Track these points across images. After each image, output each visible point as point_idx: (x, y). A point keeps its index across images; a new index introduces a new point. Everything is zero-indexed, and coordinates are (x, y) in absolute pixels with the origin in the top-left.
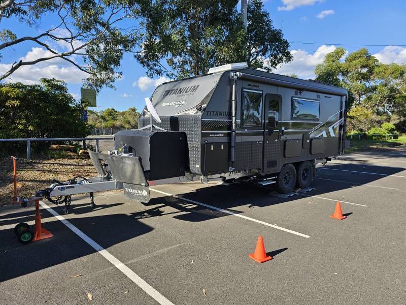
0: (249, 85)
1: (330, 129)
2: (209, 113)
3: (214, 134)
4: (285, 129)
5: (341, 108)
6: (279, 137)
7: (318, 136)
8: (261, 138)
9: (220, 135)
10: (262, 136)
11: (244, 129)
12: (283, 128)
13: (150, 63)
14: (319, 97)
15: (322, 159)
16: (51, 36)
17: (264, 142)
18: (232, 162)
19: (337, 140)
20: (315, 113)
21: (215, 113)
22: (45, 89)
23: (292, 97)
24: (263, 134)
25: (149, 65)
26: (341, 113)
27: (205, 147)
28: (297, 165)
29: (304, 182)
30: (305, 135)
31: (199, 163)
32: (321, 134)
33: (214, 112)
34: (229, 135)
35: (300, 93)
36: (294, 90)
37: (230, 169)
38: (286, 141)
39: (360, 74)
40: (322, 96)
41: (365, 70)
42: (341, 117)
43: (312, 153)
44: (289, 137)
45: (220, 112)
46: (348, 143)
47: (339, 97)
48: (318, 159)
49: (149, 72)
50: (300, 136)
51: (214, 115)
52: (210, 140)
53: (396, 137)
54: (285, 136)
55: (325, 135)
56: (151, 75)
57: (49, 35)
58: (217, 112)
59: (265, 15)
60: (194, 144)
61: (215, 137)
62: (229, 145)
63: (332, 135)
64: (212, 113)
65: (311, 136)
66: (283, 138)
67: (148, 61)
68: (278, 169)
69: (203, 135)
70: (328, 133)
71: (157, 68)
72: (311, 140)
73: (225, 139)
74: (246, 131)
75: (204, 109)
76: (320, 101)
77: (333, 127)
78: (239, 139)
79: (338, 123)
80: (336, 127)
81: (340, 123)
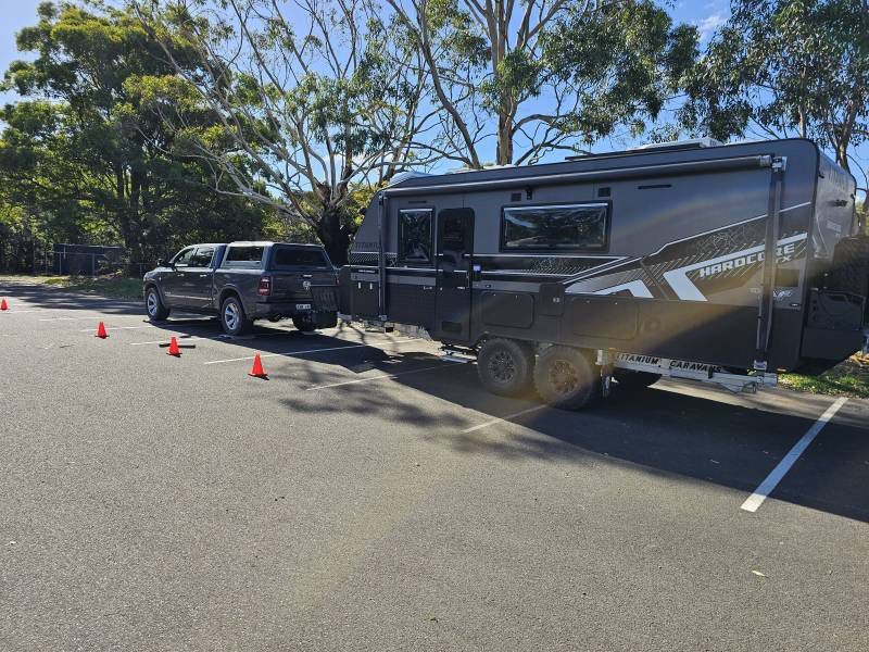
0: (410, 203)
1: (673, 276)
2: (358, 244)
3: (364, 269)
6: (466, 283)
9: (371, 271)
10: (434, 279)
11: (404, 265)
14: (606, 192)
17: (436, 287)
21: (364, 245)
24: (436, 275)
33: (363, 243)
35: (529, 194)
36: (511, 193)
37: (384, 318)
45: (370, 243)
50: (532, 287)
54: (484, 282)
55: (644, 294)
58: (367, 243)
65: (572, 290)
66: (478, 285)
69: (352, 270)
74: (406, 268)
76: (610, 203)
77: (694, 271)
78: (394, 279)
79: (733, 260)
80: (717, 274)
81: (749, 262)
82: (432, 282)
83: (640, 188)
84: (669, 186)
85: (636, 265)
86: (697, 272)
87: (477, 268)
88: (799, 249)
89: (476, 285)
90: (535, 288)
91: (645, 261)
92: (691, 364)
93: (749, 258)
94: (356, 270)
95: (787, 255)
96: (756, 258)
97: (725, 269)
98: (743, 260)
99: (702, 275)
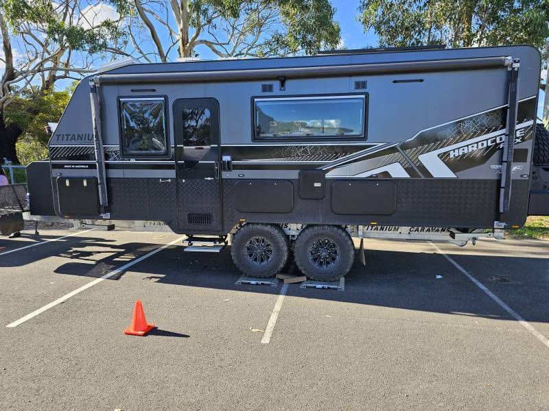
0: (132, 91)
1: (428, 159)
2: (61, 137)
3: (72, 165)
4: (234, 159)
7: (363, 176)
9: (82, 166)
10: (174, 171)
11: (129, 158)
14: (362, 85)
17: (176, 179)
21: (70, 137)
23: (253, 99)
24: (174, 167)
33: (68, 135)
35: (282, 85)
36: (261, 84)
45: (79, 135)
51: (69, 139)
52: (65, 172)
54: (237, 172)
58: (74, 135)
61: (74, 168)
64: (65, 137)
66: (230, 175)
69: (53, 166)
70: (415, 169)
74: (133, 161)
75: (53, 134)
76: (367, 95)
77: (445, 153)
78: (115, 174)
79: (477, 143)
80: (464, 155)
81: (490, 144)
82: (172, 174)
83: (395, 82)
84: (422, 81)
85: (393, 150)
86: (447, 154)
87: (226, 158)
88: (528, 133)
89: (226, 175)
90: (294, 175)
91: (401, 147)
92: (426, 229)
93: (489, 141)
94: (61, 166)
95: (518, 138)
96: (495, 141)
97: (470, 151)
98: (485, 142)
99: (452, 156)
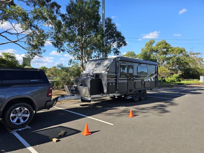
0: (122, 62)
1: (152, 78)
4: (135, 78)
5: (156, 70)
6: (133, 81)
7: (147, 81)
8: (127, 81)
9: (113, 80)
10: (127, 80)
11: (121, 78)
12: (134, 78)
13: (59, 46)
14: (147, 66)
15: (149, 89)
16: (8, 32)
17: (128, 82)
18: (117, 89)
19: (155, 82)
20: (146, 71)
22: (4, 58)
23: (137, 66)
24: (127, 79)
25: (58, 47)
26: (156, 72)
27: (108, 84)
28: (140, 91)
29: (143, 98)
30: (143, 80)
31: (106, 89)
32: (148, 80)
34: (116, 80)
35: (140, 65)
36: (138, 64)
37: (116, 92)
38: (135, 82)
39: (163, 51)
40: (148, 65)
41: (165, 50)
42: (156, 73)
43: (146, 87)
44: (137, 81)
46: (159, 84)
47: (155, 66)
48: (147, 90)
49: (59, 50)
50: (141, 81)
52: (110, 82)
53: (180, 81)
54: (135, 80)
55: (150, 80)
56: (59, 51)
57: (7, 32)
58: (112, 72)
59: (114, 25)
60: (104, 83)
61: (111, 80)
62: (116, 83)
63: (153, 80)
64: (110, 72)
65: (145, 81)
66: (134, 81)
67: (58, 45)
68: (133, 92)
69: (108, 80)
70: (151, 79)
71: (62, 48)
72: (145, 82)
73: (115, 81)
75: (108, 71)
78: (119, 81)
85: (149, 76)
97: (154, 77)
